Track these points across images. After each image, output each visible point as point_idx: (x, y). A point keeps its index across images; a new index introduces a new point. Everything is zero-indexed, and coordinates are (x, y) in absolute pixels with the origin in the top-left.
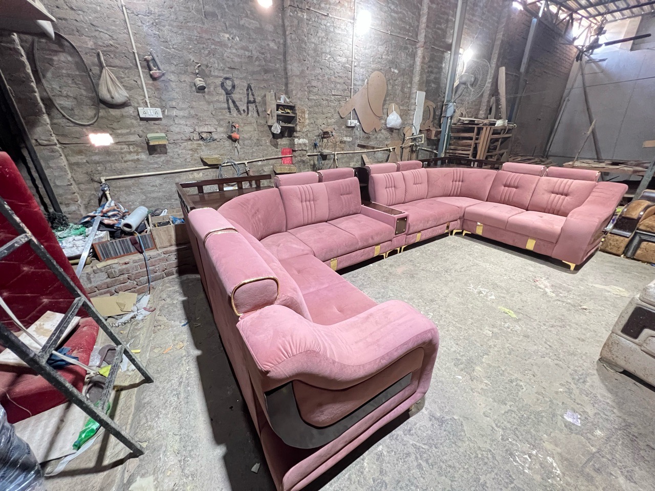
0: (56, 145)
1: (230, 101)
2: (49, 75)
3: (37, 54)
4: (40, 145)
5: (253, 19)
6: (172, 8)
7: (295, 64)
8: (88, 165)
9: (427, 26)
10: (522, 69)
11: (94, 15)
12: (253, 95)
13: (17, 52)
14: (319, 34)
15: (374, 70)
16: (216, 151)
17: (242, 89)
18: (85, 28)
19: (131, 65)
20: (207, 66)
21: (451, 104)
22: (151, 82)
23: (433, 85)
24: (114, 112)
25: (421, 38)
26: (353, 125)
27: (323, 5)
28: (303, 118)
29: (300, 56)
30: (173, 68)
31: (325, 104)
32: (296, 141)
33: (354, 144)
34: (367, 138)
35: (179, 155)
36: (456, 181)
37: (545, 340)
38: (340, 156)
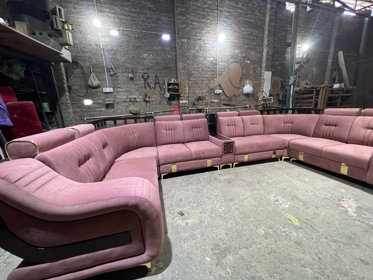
0: (69, 104)
1: (146, 83)
2: (72, 77)
3: (69, 70)
4: (63, 104)
5: (160, 46)
6: (122, 47)
7: (181, 63)
8: (81, 113)
9: (269, 35)
11: (91, 53)
12: (158, 80)
13: (61, 69)
14: (196, 48)
15: (232, 62)
16: (138, 107)
17: (153, 78)
18: (86, 59)
19: (103, 71)
20: (136, 69)
21: (291, 77)
22: (110, 77)
23: (279, 68)
24: (94, 90)
25: (266, 42)
26: (218, 93)
27: (198, 35)
28: (185, 90)
29: (183, 59)
30: (120, 71)
31: (200, 82)
32: (181, 102)
33: (220, 104)
34: (229, 100)
35: (119, 109)
36: (286, 123)
37: (317, 251)
38: (211, 110)
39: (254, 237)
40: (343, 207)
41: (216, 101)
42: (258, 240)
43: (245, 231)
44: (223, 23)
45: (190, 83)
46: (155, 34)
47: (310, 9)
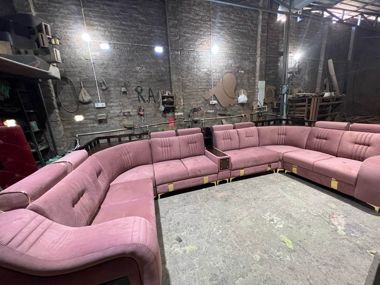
0: (59, 121)
1: (140, 97)
2: (61, 93)
3: (57, 86)
4: (52, 121)
5: (153, 59)
6: (113, 60)
7: (175, 76)
8: (72, 129)
9: (261, 45)
10: (349, 58)
11: (80, 68)
12: (152, 93)
13: (49, 86)
14: (190, 60)
15: (227, 73)
16: (132, 121)
17: (146, 91)
18: (76, 74)
19: (94, 86)
20: (129, 82)
21: (284, 86)
22: (102, 92)
23: (272, 77)
24: (85, 106)
25: (259, 52)
26: (213, 103)
27: (191, 46)
28: (180, 102)
29: (177, 71)
30: (112, 85)
31: (195, 93)
32: (176, 114)
33: (216, 114)
34: (225, 110)
35: (113, 123)
36: (280, 135)
37: (309, 277)
38: (206, 121)
39: (250, 263)
40: (333, 225)
41: (211, 111)
42: (253, 267)
43: (242, 257)
44: (216, 34)
45: (185, 94)
46: (148, 47)
47: (300, 19)
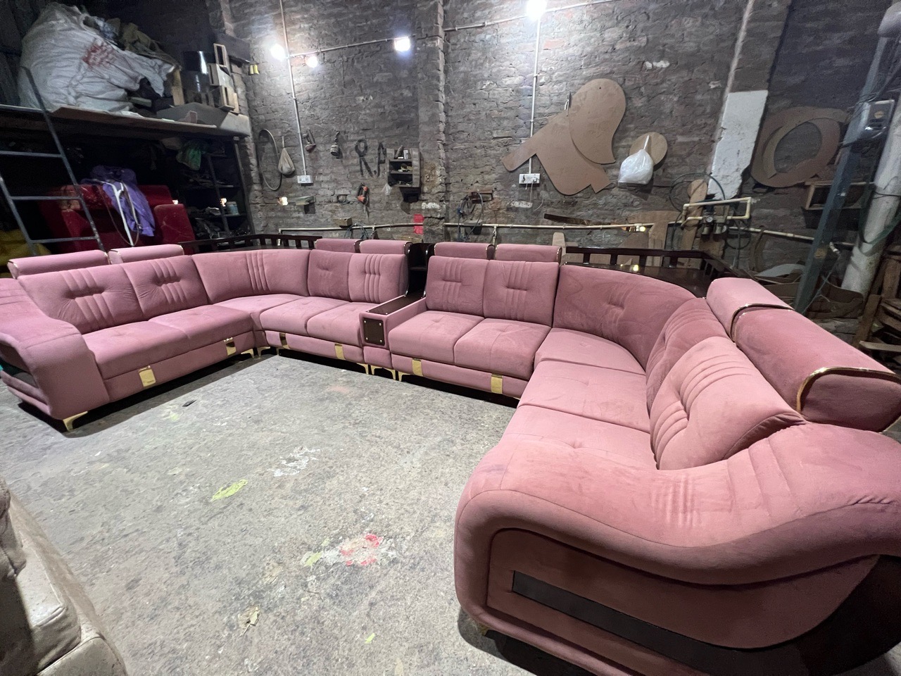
0: (258, 204)
1: (363, 163)
2: (263, 159)
3: (259, 146)
4: (252, 203)
5: (387, 71)
6: (322, 89)
7: (424, 109)
11: (282, 112)
12: (384, 154)
13: (246, 147)
14: (473, 57)
15: (589, 79)
16: (350, 214)
17: (374, 150)
18: (277, 123)
19: (297, 143)
20: (345, 132)
22: (307, 154)
26: (529, 182)
27: (478, 14)
28: (432, 176)
29: (430, 96)
30: (321, 140)
31: (480, 153)
32: (424, 205)
33: (537, 213)
34: (568, 203)
38: (506, 231)
41: (523, 205)
45: (454, 156)
